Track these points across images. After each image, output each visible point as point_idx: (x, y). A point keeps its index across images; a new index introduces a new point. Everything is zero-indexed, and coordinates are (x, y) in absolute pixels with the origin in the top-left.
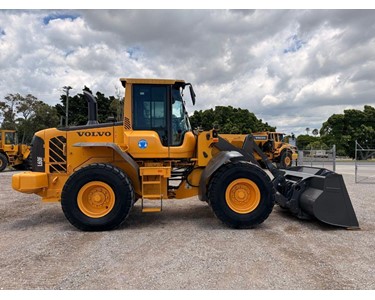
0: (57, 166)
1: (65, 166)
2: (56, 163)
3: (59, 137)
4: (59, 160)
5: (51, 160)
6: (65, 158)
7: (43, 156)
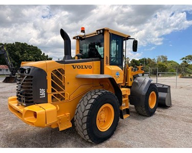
0: (58, 96)
1: (64, 94)
2: (57, 92)
3: (59, 70)
4: (59, 90)
5: (53, 91)
6: (64, 87)
7: (46, 88)
